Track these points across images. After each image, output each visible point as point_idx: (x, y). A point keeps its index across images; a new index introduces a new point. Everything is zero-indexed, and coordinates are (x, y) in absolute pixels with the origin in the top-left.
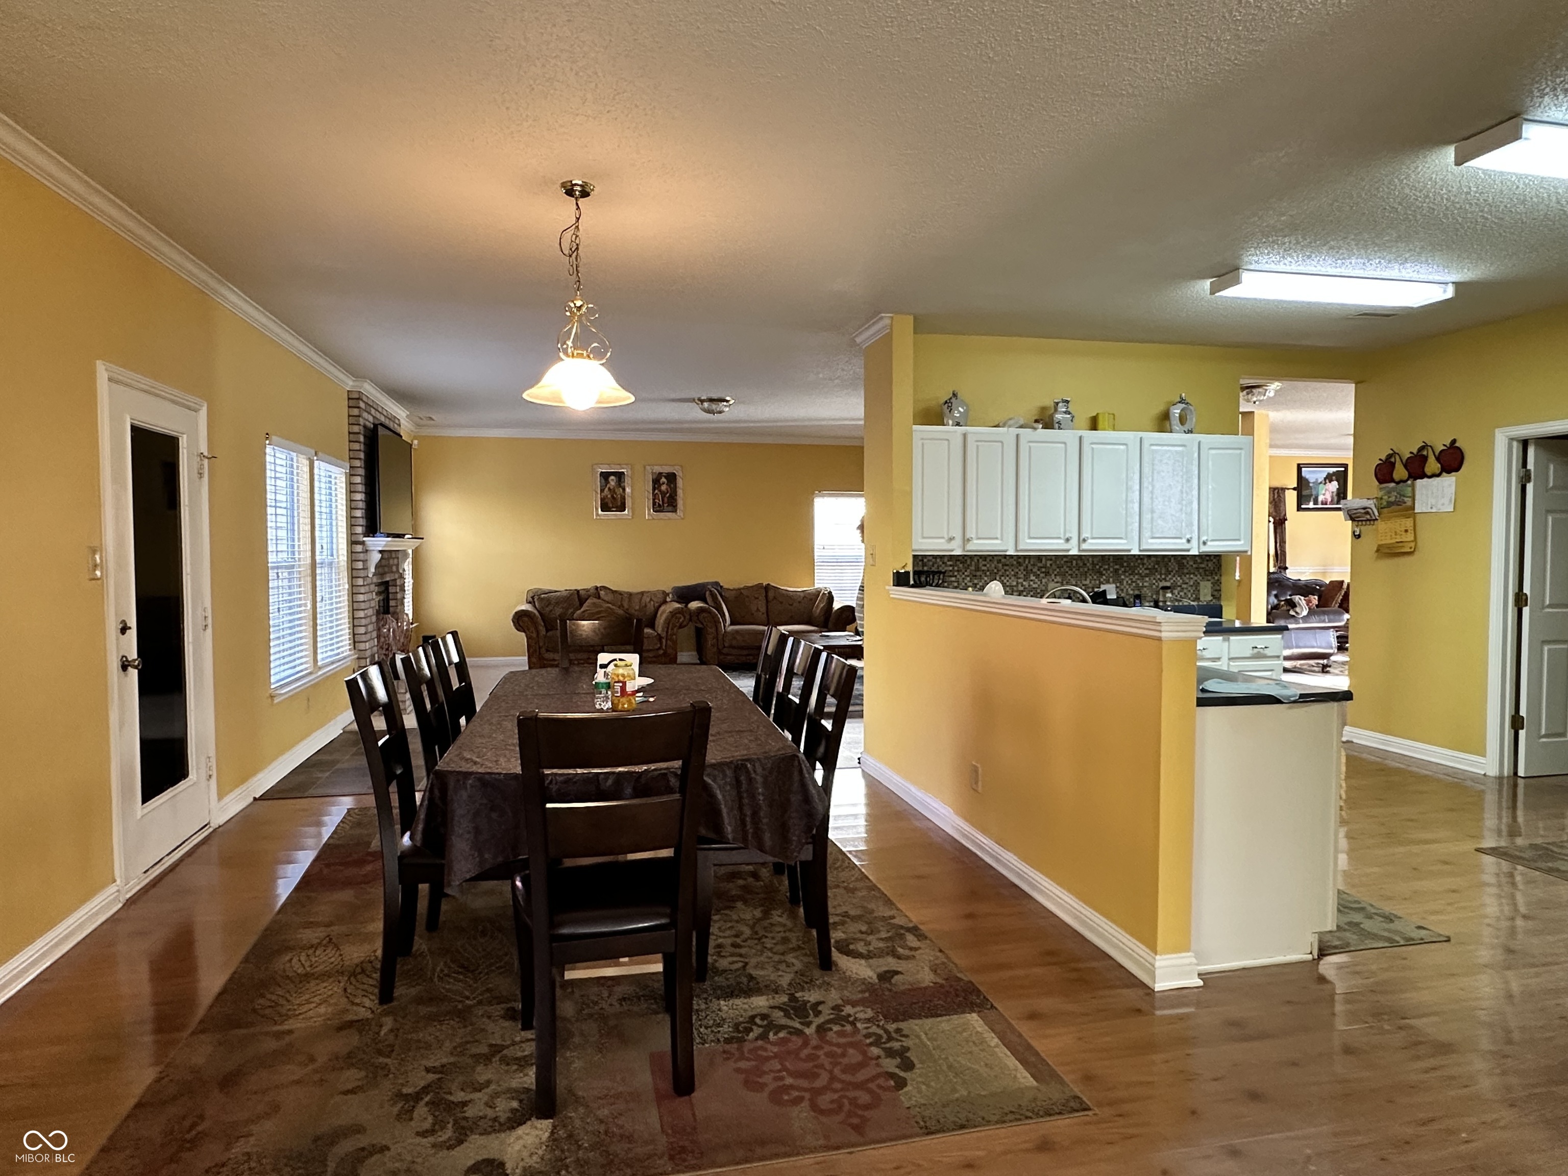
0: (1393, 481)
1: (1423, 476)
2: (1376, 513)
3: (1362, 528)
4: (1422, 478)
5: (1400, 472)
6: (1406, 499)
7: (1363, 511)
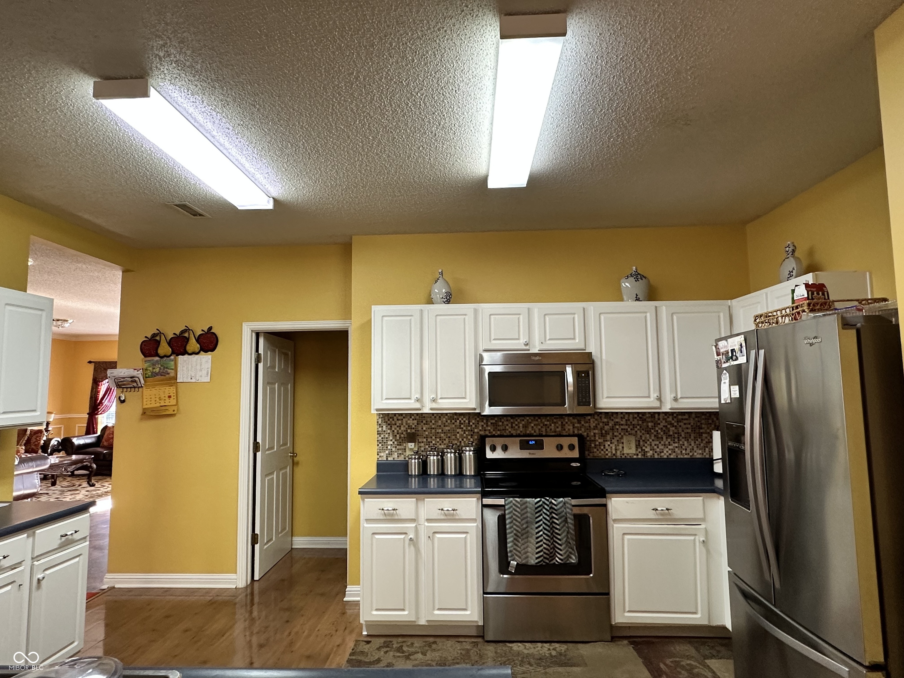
0: (157, 355)
1: (184, 352)
2: (142, 382)
3: (127, 394)
4: (183, 354)
5: (164, 349)
6: (169, 371)
7: (130, 380)
